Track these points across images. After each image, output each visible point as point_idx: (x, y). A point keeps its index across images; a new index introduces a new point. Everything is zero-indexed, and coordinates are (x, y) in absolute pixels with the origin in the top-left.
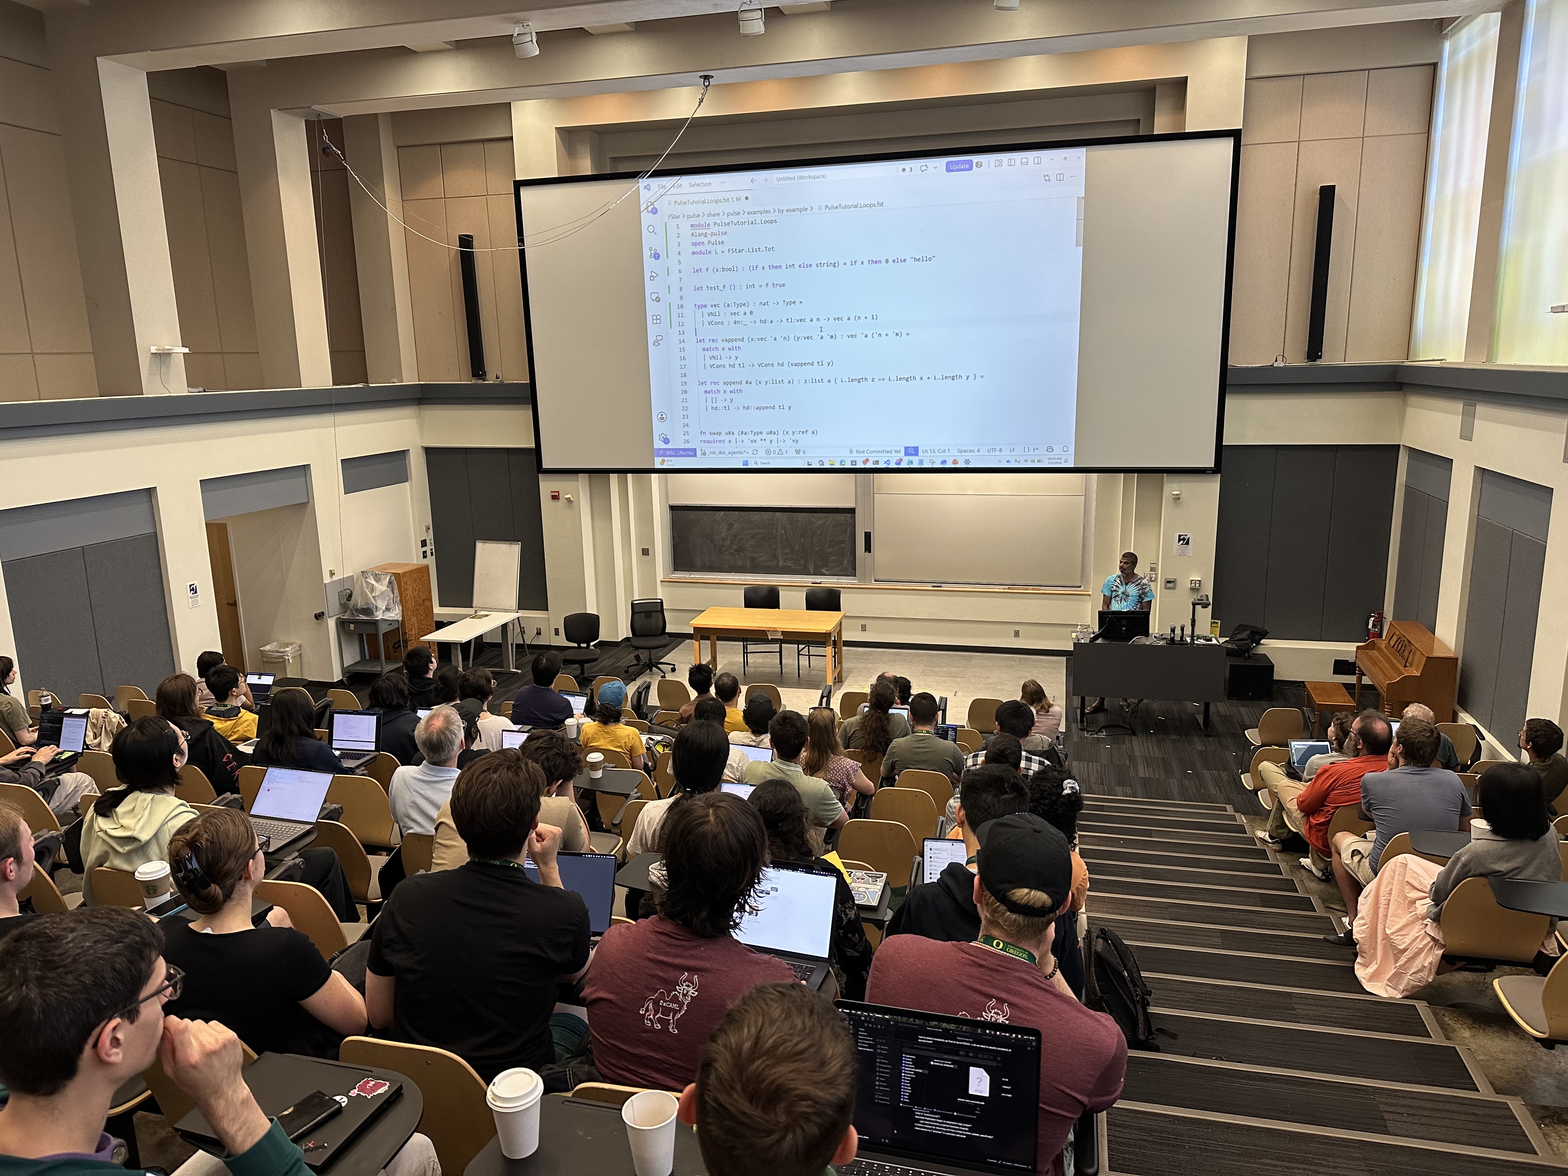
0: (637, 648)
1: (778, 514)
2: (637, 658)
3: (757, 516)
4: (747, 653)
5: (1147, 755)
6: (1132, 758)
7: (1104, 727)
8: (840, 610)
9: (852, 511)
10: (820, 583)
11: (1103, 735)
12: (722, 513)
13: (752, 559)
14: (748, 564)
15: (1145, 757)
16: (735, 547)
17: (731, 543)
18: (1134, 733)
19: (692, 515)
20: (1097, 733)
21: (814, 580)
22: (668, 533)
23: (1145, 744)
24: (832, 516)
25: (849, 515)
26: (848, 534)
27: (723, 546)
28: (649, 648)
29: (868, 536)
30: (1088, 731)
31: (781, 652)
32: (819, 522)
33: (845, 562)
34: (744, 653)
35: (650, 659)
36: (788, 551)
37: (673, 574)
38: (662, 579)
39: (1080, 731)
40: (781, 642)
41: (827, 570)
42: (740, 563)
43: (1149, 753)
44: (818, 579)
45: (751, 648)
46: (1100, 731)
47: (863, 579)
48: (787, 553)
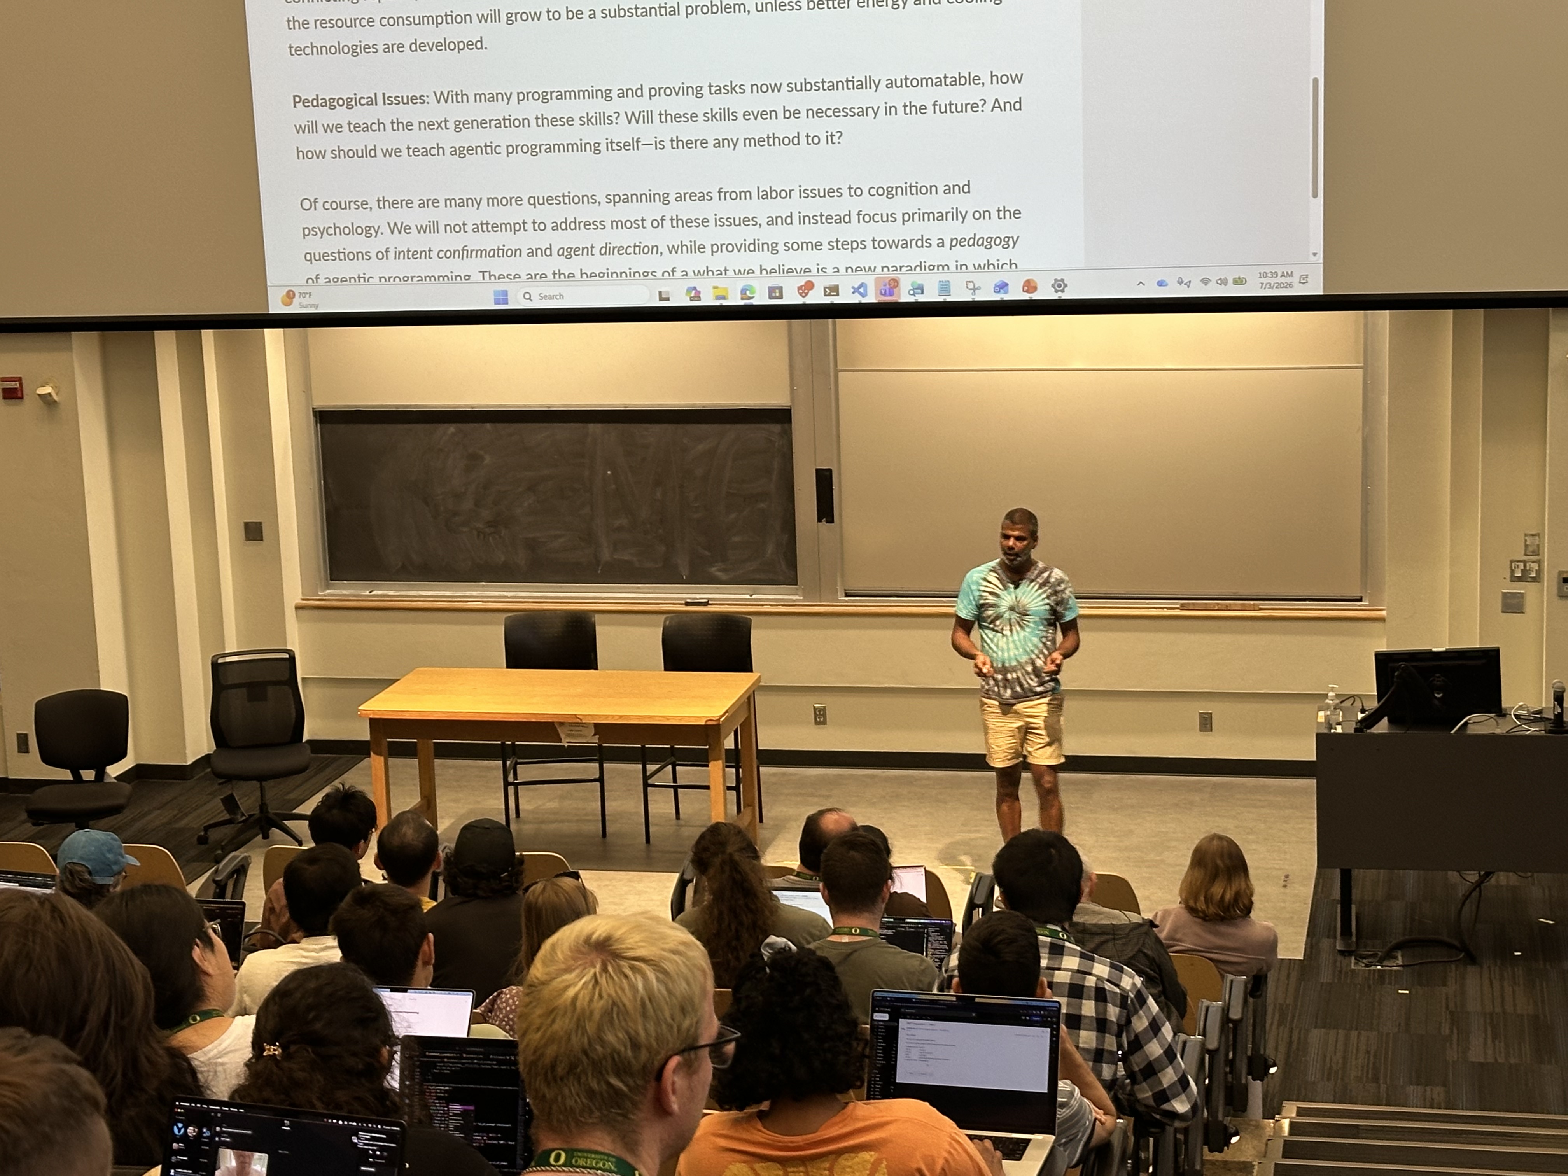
0: (229, 778)
1: (594, 428)
2: (230, 803)
3: (541, 433)
4: (516, 785)
5: (1498, 1010)
6: (1457, 1018)
7: (1398, 947)
8: (751, 671)
9: (782, 416)
10: (706, 604)
11: (1396, 965)
12: (452, 428)
13: (532, 545)
14: (521, 558)
15: (1491, 1014)
16: (486, 514)
17: (477, 505)
18: (1472, 959)
19: (376, 433)
20: (1380, 962)
21: (689, 597)
22: (313, 482)
23: (1496, 984)
24: (732, 431)
25: (776, 428)
26: (774, 477)
27: (455, 514)
28: (261, 778)
29: (824, 480)
30: (1360, 958)
31: (601, 780)
32: (701, 447)
33: (770, 549)
34: (507, 784)
35: (263, 807)
36: (623, 521)
37: (328, 587)
38: (298, 601)
39: (1339, 958)
40: (601, 755)
41: (724, 570)
42: (500, 557)
43: (1503, 1005)
44: (700, 592)
45: (527, 772)
46: (1389, 955)
47: (815, 591)
48: (620, 529)
